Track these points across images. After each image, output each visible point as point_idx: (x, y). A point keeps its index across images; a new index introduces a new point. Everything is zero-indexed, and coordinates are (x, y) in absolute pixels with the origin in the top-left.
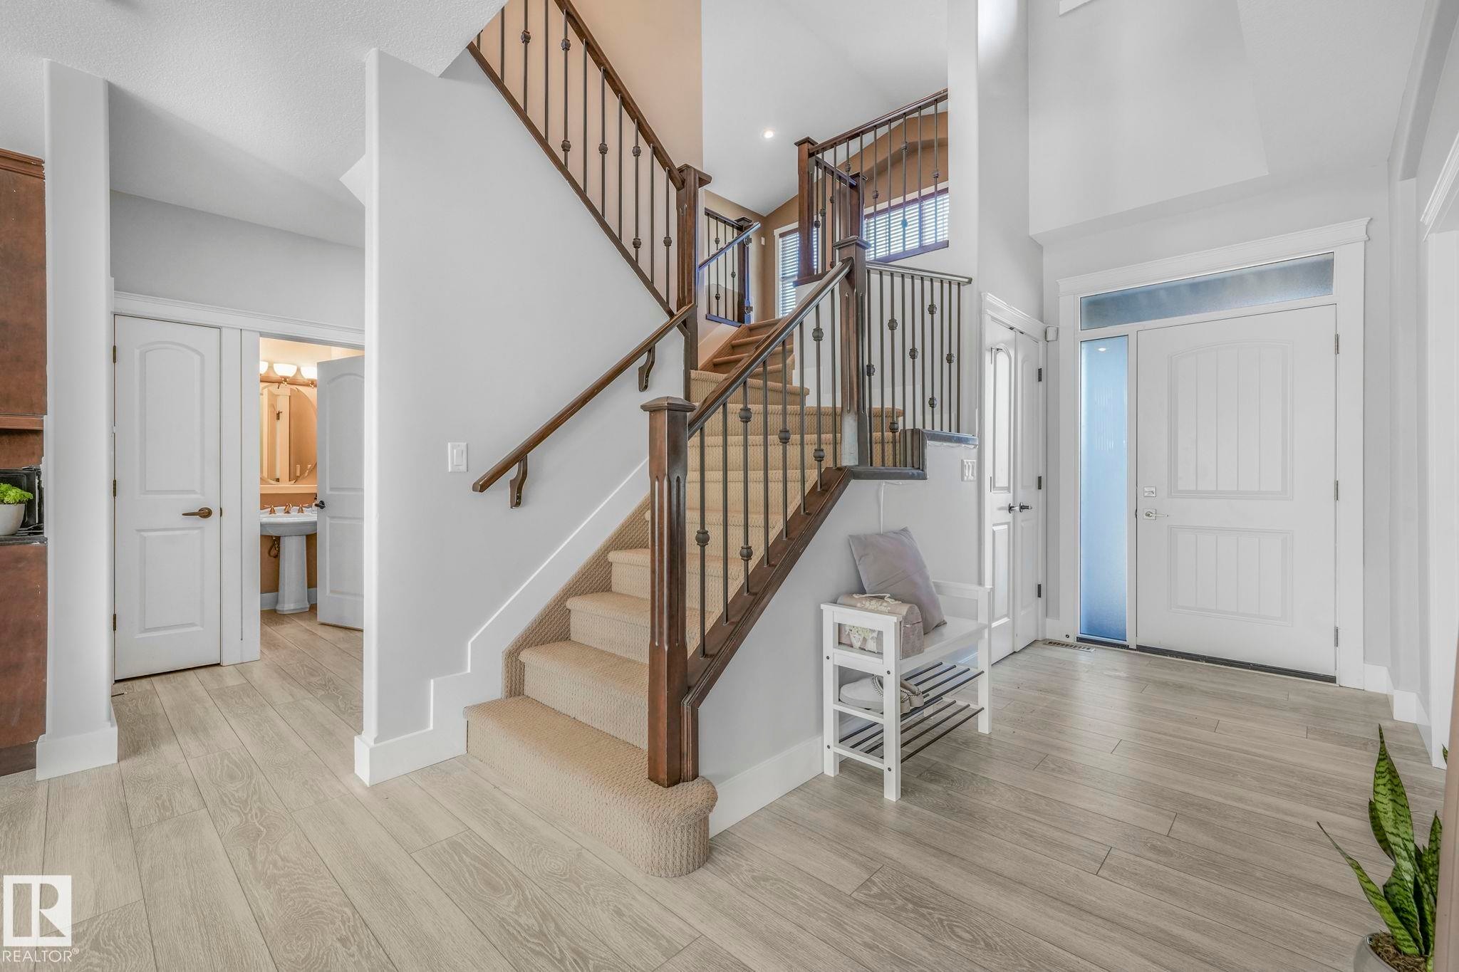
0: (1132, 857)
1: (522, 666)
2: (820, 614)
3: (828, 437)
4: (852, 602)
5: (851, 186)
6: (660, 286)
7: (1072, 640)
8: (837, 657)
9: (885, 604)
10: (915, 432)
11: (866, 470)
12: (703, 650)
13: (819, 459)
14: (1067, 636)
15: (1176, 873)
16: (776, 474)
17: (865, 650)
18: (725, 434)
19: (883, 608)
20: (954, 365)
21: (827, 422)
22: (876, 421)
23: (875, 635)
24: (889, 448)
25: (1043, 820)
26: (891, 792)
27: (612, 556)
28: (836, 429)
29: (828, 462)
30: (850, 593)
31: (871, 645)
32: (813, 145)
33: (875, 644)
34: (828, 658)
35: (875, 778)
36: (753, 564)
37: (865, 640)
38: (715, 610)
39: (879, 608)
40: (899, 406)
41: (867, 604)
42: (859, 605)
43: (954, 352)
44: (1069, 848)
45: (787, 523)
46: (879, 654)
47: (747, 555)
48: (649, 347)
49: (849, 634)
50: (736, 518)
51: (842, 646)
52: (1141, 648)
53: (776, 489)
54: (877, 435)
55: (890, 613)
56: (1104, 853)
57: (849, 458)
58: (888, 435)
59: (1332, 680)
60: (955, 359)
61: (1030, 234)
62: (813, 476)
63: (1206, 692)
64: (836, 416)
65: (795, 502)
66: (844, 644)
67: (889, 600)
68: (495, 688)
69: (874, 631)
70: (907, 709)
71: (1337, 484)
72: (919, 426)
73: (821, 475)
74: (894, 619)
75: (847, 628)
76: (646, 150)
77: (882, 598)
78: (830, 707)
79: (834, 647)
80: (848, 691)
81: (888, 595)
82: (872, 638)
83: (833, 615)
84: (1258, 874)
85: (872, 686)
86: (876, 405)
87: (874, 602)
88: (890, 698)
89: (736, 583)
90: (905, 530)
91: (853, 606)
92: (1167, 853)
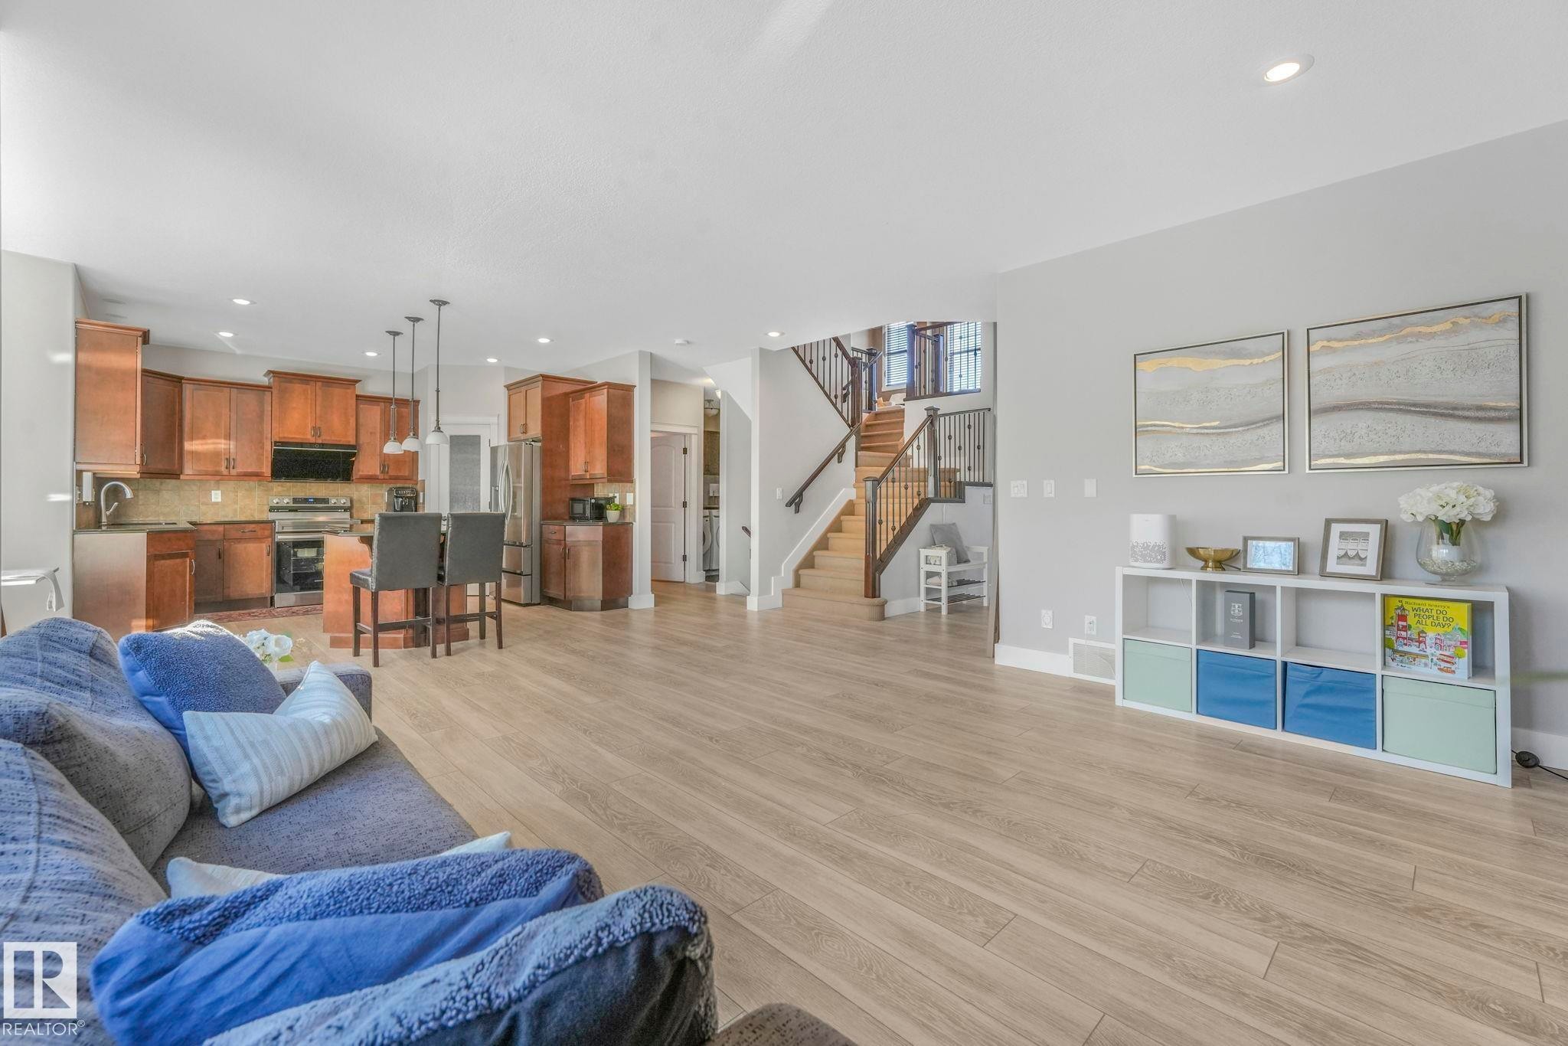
1: (799, 575)
2: (919, 552)
3: (922, 484)
6: (845, 414)
8: (925, 568)
9: (943, 548)
10: (960, 482)
11: (937, 499)
12: (880, 559)
13: (919, 495)
16: (903, 500)
17: (935, 564)
20: (981, 450)
21: (922, 475)
22: (942, 475)
24: (948, 489)
26: (944, 612)
27: (829, 535)
28: (926, 481)
29: (922, 496)
30: (930, 546)
31: (938, 563)
34: (922, 568)
35: (939, 609)
36: (895, 532)
37: (935, 561)
38: (884, 547)
39: (942, 550)
40: (958, 467)
41: (937, 548)
42: (934, 549)
43: (981, 444)
45: (907, 519)
46: (940, 565)
47: (894, 529)
48: (843, 445)
49: (929, 559)
50: (890, 518)
53: (903, 507)
54: (942, 483)
57: (931, 495)
58: (948, 483)
60: (982, 448)
62: (916, 502)
64: (926, 471)
65: (910, 511)
66: (928, 563)
67: (945, 547)
68: (790, 584)
69: (939, 558)
70: (950, 585)
72: (963, 480)
73: (920, 501)
74: (945, 552)
75: (929, 557)
76: (840, 353)
77: (942, 546)
78: (923, 586)
79: (924, 564)
80: (929, 579)
81: (946, 545)
82: (938, 560)
83: (924, 552)
85: (938, 577)
86: (942, 466)
87: (940, 548)
88: (944, 580)
89: (891, 538)
90: (954, 524)
91: (932, 549)
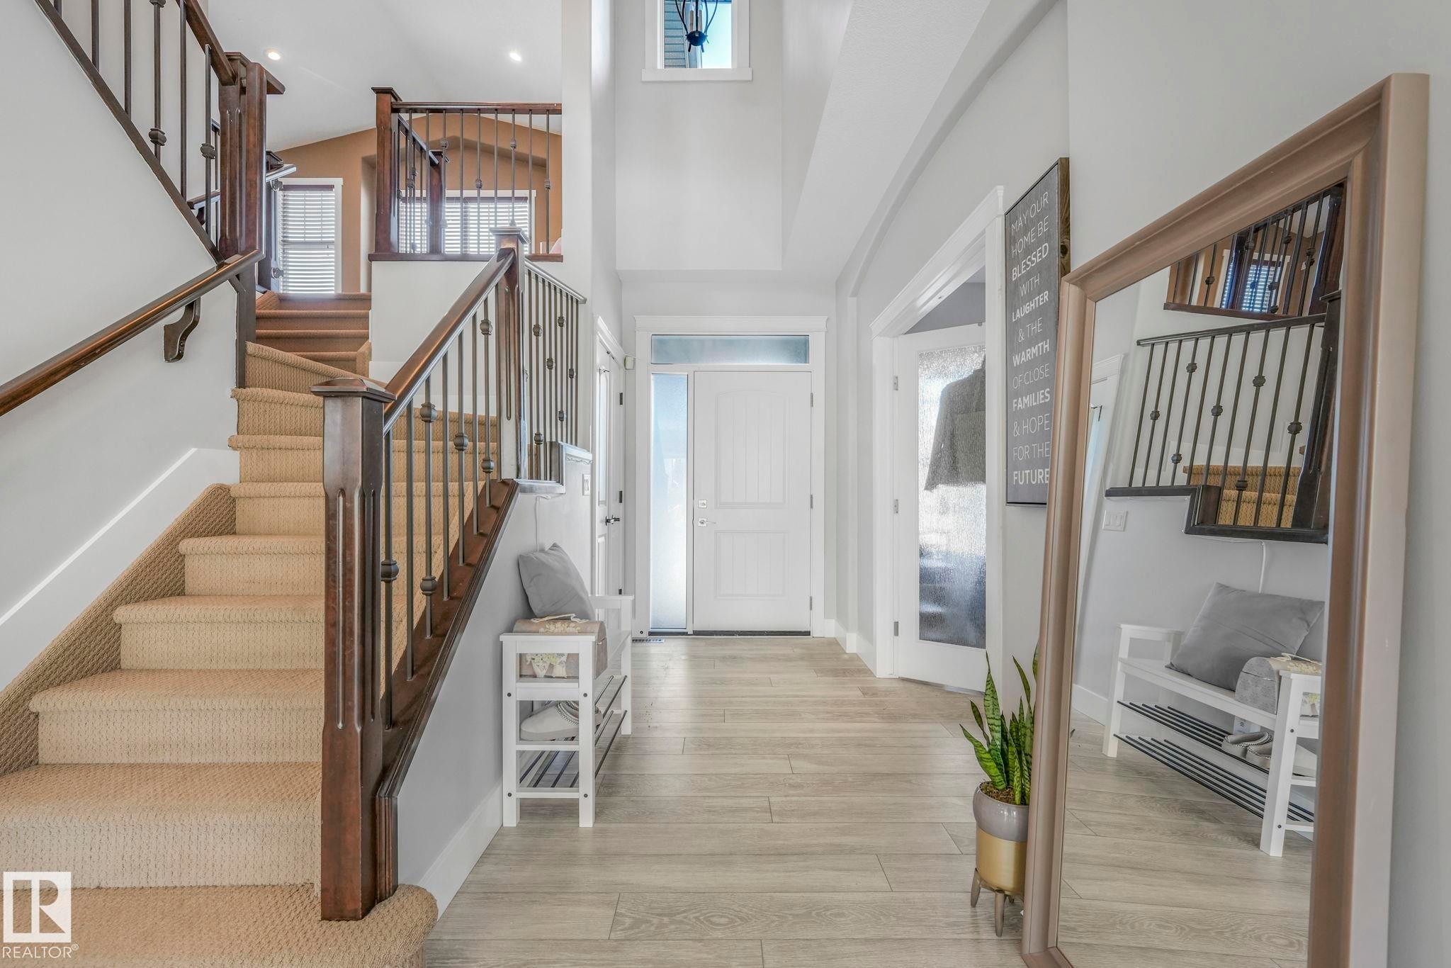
0: (784, 799)
2: (500, 647)
4: (533, 628)
5: (432, 163)
7: (645, 635)
8: (519, 691)
9: (572, 625)
10: (554, 444)
11: (528, 484)
13: (488, 470)
14: (642, 632)
15: (813, 799)
17: (552, 677)
18: (409, 439)
19: (571, 629)
23: (564, 659)
25: (714, 794)
26: (586, 819)
27: (122, 614)
30: (522, 620)
31: (560, 671)
32: (396, 100)
33: (564, 668)
34: (509, 695)
35: (570, 811)
37: (551, 666)
39: (568, 630)
41: (552, 627)
42: (542, 630)
44: (745, 810)
46: (575, 678)
47: (432, 588)
48: (190, 300)
49: (531, 663)
51: (522, 679)
52: (696, 633)
55: (581, 633)
56: (766, 804)
57: (510, 470)
59: (808, 633)
61: (617, 268)
63: (751, 658)
66: (525, 676)
67: (575, 620)
69: (562, 655)
71: (812, 497)
75: (529, 658)
77: (568, 619)
78: (511, 749)
79: (517, 682)
80: (531, 727)
81: (574, 615)
82: (561, 663)
83: (515, 645)
84: (850, 779)
85: (558, 714)
87: (559, 624)
88: (588, 721)
91: (536, 632)
92: (799, 786)
